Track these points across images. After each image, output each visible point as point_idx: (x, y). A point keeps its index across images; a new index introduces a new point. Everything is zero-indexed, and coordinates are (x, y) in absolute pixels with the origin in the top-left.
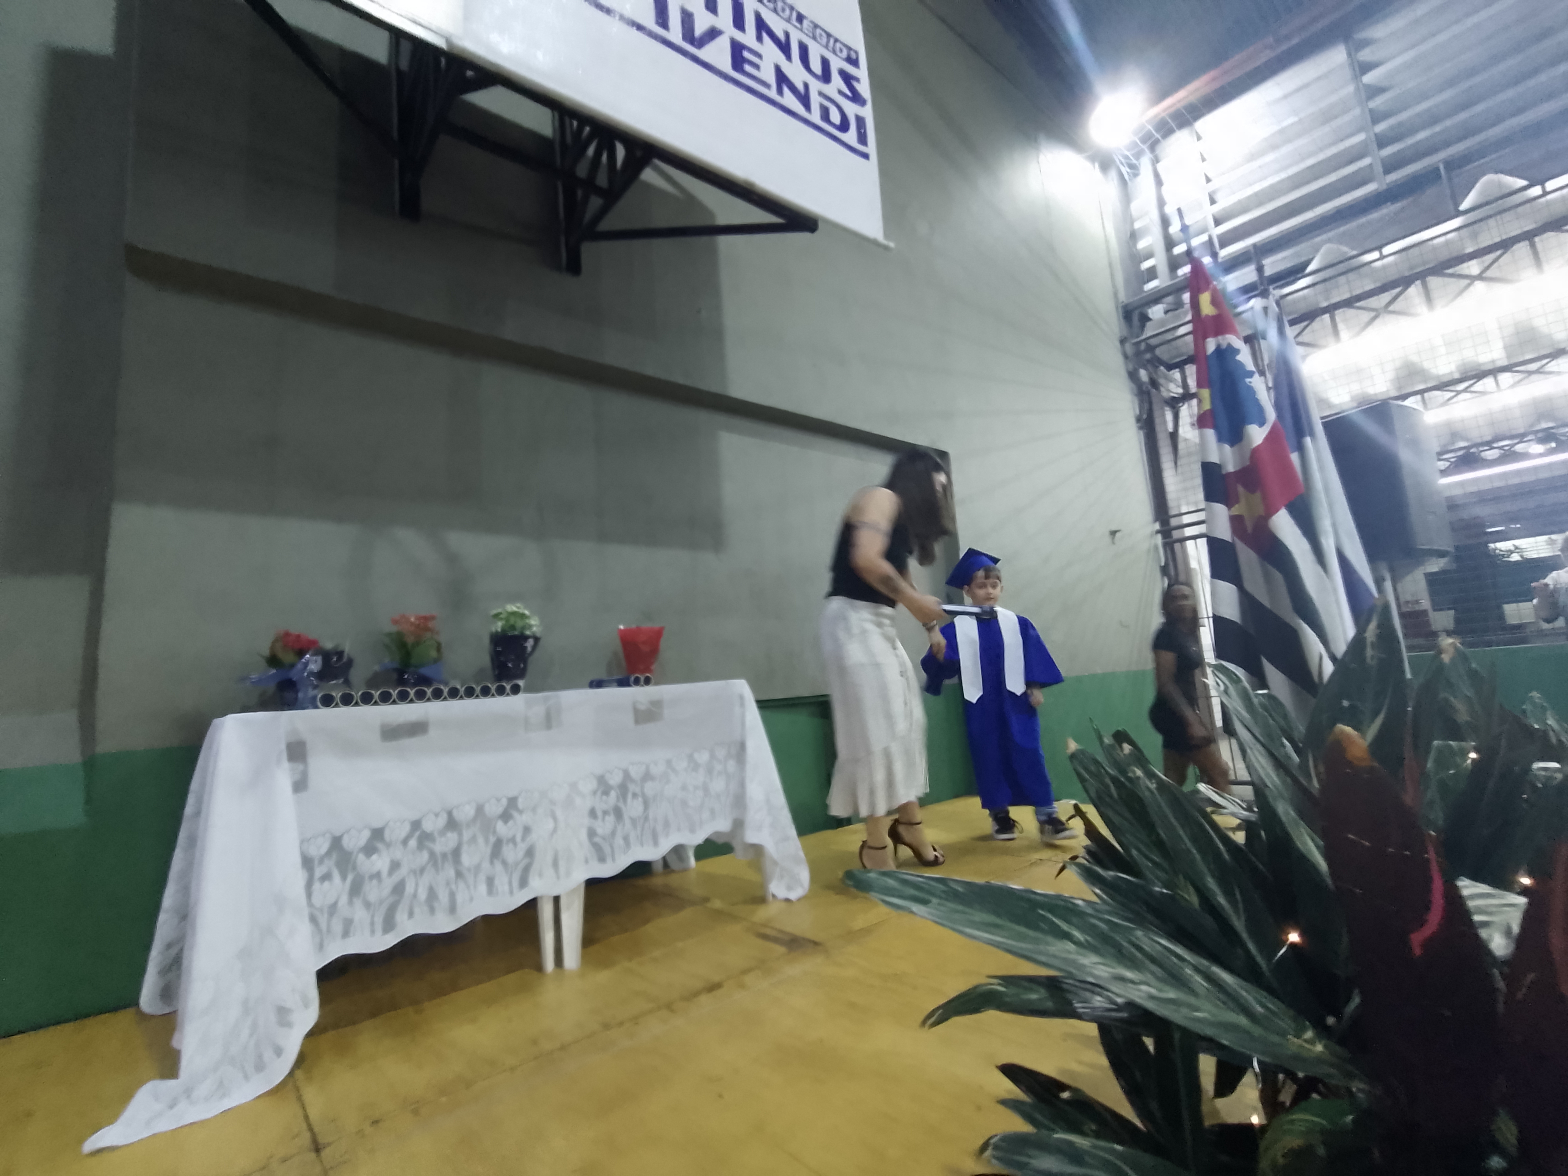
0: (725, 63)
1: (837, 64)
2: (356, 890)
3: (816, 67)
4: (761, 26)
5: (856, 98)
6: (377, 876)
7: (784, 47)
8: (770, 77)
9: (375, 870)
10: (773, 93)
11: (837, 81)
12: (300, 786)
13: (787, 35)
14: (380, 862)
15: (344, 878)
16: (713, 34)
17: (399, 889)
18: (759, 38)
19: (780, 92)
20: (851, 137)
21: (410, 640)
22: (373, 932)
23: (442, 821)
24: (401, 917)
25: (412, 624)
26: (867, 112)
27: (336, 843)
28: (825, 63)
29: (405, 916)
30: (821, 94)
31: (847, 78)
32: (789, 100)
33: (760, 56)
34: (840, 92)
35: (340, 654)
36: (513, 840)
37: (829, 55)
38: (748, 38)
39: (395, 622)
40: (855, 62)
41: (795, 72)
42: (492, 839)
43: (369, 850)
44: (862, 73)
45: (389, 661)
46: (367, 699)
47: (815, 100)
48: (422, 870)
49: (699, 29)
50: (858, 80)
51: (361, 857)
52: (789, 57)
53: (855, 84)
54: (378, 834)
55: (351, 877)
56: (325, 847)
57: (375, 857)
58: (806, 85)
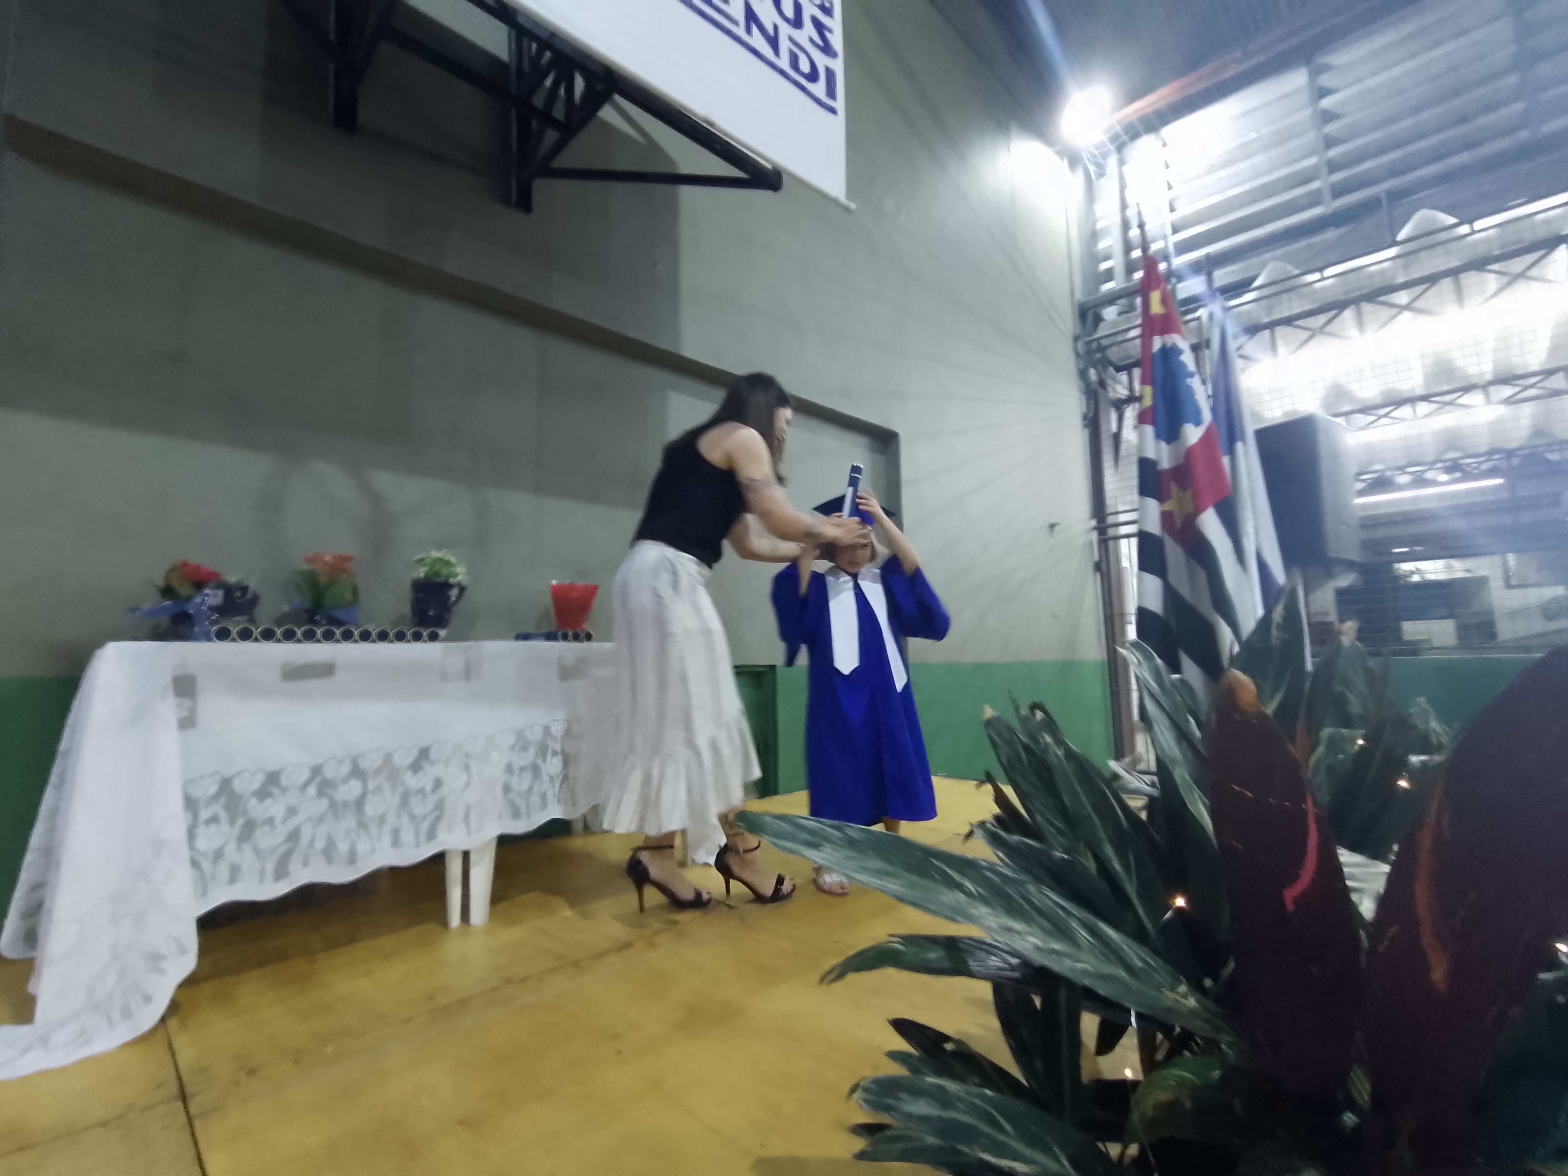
1: (810, 10)
2: (245, 835)
3: (788, 10)
5: (827, 49)
6: (270, 821)
8: (739, 13)
9: (268, 815)
10: (741, 32)
11: (809, 29)
12: (187, 723)
14: (274, 808)
15: (232, 822)
17: (294, 837)
19: (749, 31)
20: (819, 89)
21: (323, 580)
23: (345, 768)
24: (295, 865)
25: (326, 563)
26: (838, 66)
27: (226, 785)
29: (300, 865)
30: (791, 39)
31: (819, 27)
32: (758, 41)
34: (812, 40)
35: (244, 589)
36: (422, 793)
37: (804, 1)
39: (309, 560)
40: (829, 12)
41: (766, 13)
42: (400, 791)
43: (262, 794)
44: (835, 24)
45: (297, 601)
46: (268, 635)
47: (784, 45)
48: (321, 819)
50: (830, 31)
51: (253, 802)
53: (828, 34)
54: (273, 778)
55: (240, 822)
56: (213, 789)
57: (268, 802)
58: (776, 28)
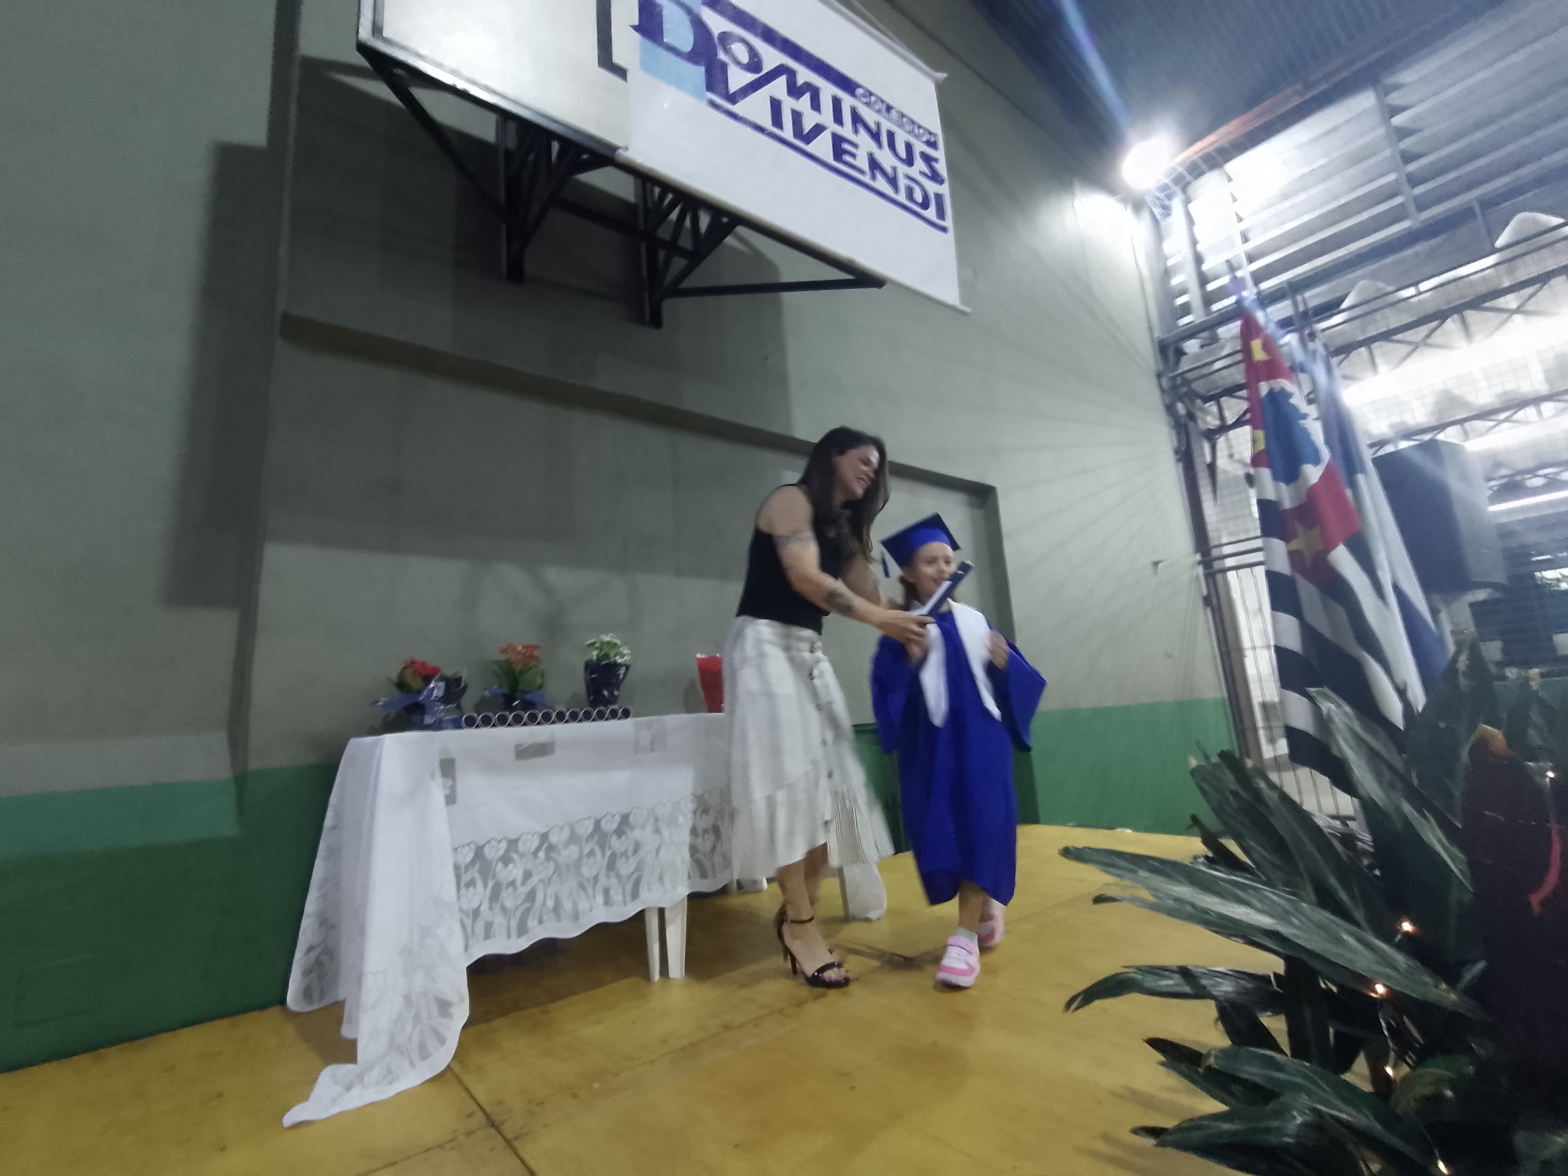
0: (827, 154)
1: (919, 147)
2: (495, 896)
3: (902, 152)
4: (857, 119)
5: (935, 177)
6: (513, 883)
7: (876, 136)
8: (864, 164)
9: (511, 879)
10: (867, 179)
11: (919, 163)
12: (450, 799)
13: (878, 125)
14: (515, 872)
15: (485, 885)
16: (818, 129)
17: (531, 896)
18: (856, 131)
19: (874, 177)
20: (931, 213)
21: (517, 667)
22: (509, 936)
23: (565, 835)
24: (532, 923)
25: (519, 653)
26: (944, 190)
27: (479, 852)
28: (909, 147)
29: (536, 923)
30: (906, 176)
31: (928, 159)
32: (881, 183)
33: (855, 146)
34: (923, 174)
35: (457, 679)
36: (624, 854)
37: (913, 141)
38: (846, 131)
39: (503, 651)
40: (933, 145)
41: (886, 158)
42: (608, 853)
43: (506, 860)
44: (940, 154)
45: (497, 688)
46: (503, 721)
47: (902, 182)
48: (550, 880)
49: (807, 126)
50: (937, 161)
51: (500, 866)
52: (880, 145)
53: (934, 164)
54: (513, 845)
55: (490, 884)
56: (470, 857)
57: (511, 866)
58: (895, 169)
